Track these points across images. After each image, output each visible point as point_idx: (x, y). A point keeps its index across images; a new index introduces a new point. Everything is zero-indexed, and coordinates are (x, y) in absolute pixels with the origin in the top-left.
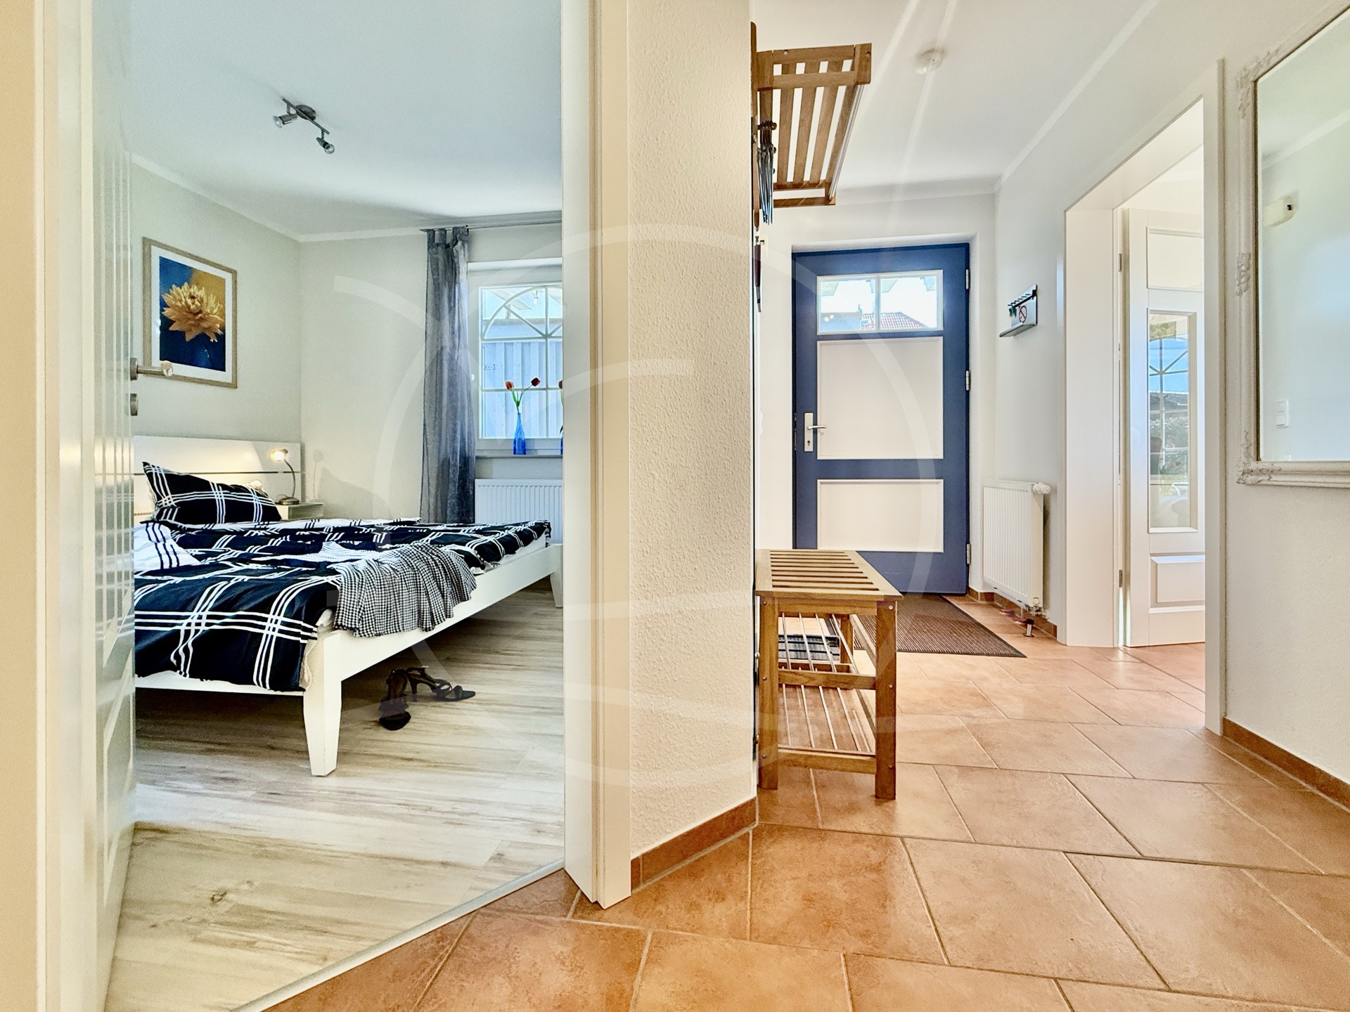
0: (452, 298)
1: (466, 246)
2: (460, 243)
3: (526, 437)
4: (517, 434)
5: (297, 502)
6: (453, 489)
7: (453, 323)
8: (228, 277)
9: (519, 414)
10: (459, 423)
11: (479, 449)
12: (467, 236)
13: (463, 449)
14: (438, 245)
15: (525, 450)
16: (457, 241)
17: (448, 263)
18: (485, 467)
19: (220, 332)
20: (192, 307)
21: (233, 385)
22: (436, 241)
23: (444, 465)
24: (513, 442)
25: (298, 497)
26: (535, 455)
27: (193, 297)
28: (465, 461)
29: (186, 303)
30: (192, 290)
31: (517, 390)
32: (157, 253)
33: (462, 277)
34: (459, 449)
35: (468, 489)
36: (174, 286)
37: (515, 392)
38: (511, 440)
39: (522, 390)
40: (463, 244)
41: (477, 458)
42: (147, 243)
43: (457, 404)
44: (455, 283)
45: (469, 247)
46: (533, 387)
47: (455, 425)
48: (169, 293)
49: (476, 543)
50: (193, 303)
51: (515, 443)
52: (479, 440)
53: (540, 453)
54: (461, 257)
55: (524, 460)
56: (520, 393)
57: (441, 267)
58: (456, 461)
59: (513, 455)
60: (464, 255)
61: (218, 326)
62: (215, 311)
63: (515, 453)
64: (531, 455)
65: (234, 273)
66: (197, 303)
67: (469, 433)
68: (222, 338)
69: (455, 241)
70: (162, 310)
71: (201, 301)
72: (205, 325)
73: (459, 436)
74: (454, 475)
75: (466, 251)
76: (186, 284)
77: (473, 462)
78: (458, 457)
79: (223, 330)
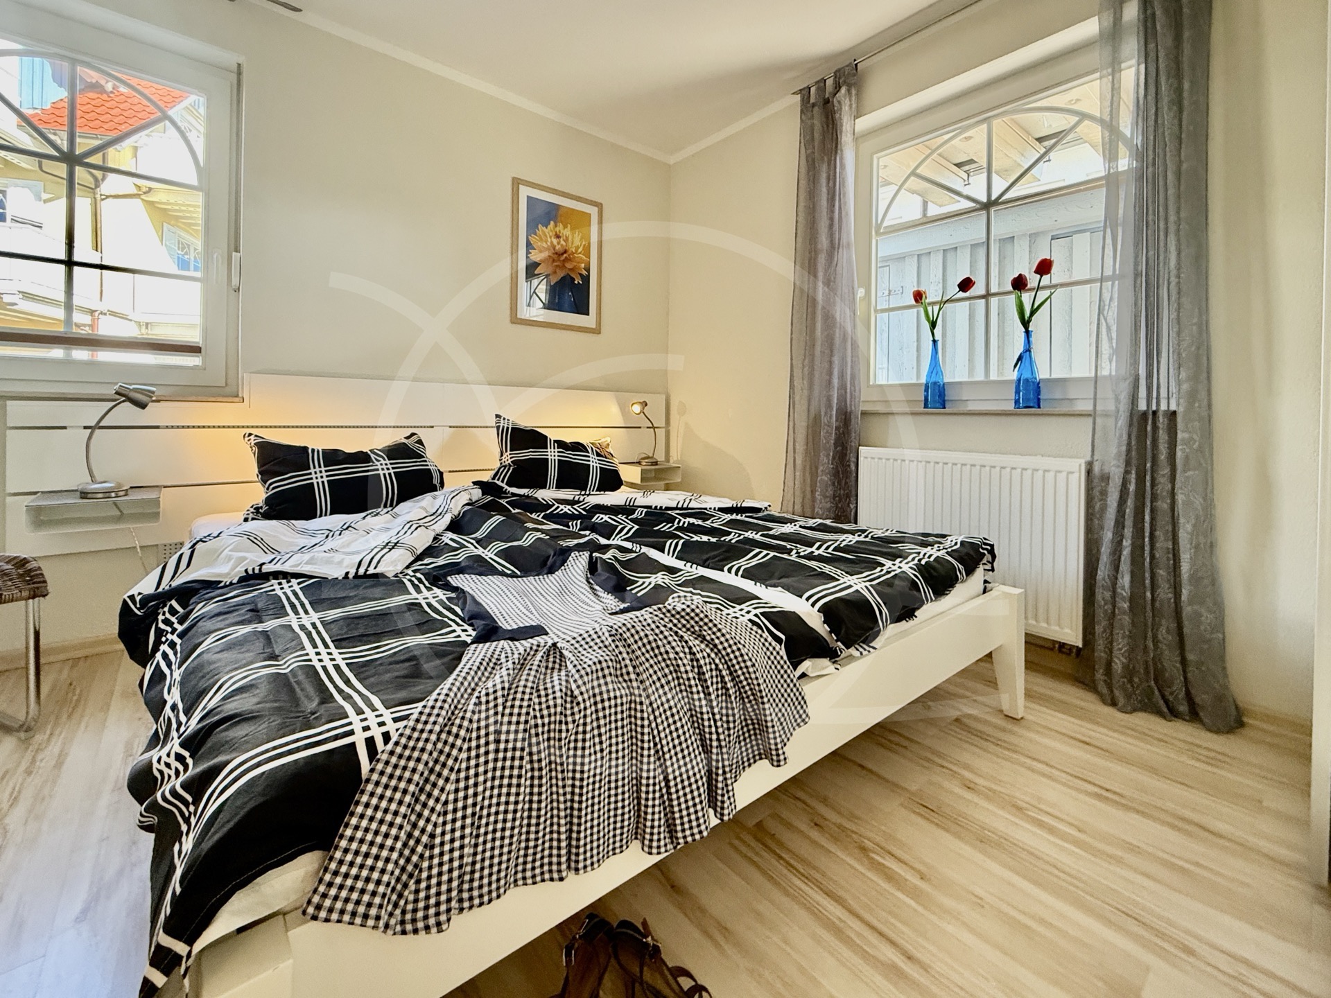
0: (832, 178)
1: (854, 92)
2: (843, 90)
3: (946, 380)
4: (931, 372)
5: (656, 463)
6: (826, 461)
7: (832, 212)
8: (593, 211)
9: (935, 342)
10: (836, 360)
11: (865, 400)
12: (854, 75)
13: (842, 399)
14: (814, 105)
15: (944, 401)
16: (840, 87)
17: (828, 126)
18: (874, 428)
19: (584, 273)
20: (558, 247)
21: (597, 331)
22: (812, 100)
23: (815, 424)
24: (923, 388)
25: (660, 456)
26: (962, 408)
27: (558, 237)
28: (845, 418)
29: (552, 242)
30: (557, 229)
31: (933, 304)
32: (525, 192)
33: (846, 139)
34: (835, 401)
35: (849, 461)
36: (540, 226)
37: (930, 309)
38: (920, 385)
39: (940, 302)
40: (849, 91)
41: (864, 413)
42: (517, 183)
43: (834, 332)
44: (836, 152)
45: (857, 95)
46: (961, 295)
47: (831, 363)
48: (536, 234)
49: (827, 592)
50: (558, 243)
51: (926, 390)
52: (869, 386)
53: (972, 407)
54: (846, 108)
55: (941, 418)
56: (936, 308)
57: (817, 135)
58: (831, 417)
59: (922, 409)
60: (851, 106)
61: (583, 265)
62: (580, 250)
63: (926, 406)
64: (955, 410)
65: (599, 206)
66: (562, 242)
67: (853, 377)
68: (586, 279)
69: (837, 88)
70: (528, 253)
71: (566, 240)
72: (569, 266)
73: (836, 381)
74: (828, 438)
75: (853, 98)
76: (552, 223)
77: (856, 422)
78: (834, 412)
79: (588, 270)
